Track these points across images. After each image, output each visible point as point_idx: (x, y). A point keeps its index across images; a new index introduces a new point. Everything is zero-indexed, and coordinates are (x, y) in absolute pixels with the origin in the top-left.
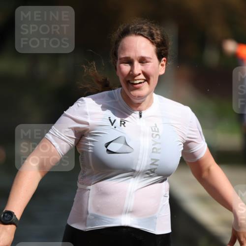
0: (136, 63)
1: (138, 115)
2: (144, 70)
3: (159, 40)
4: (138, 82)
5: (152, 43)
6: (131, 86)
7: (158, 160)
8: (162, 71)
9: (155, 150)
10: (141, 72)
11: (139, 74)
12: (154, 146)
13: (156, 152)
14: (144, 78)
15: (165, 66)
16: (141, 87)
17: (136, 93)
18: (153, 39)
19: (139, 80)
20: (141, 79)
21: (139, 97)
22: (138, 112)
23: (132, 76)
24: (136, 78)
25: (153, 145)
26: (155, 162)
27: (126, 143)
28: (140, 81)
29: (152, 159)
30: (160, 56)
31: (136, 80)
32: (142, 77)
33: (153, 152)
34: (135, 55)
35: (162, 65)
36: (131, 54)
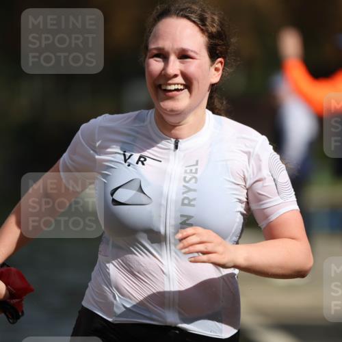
0: (173, 58)
1: (172, 146)
2: (183, 69)
3: (214, 30)
4: (173, 87)
5: (202, 31)
6: (161, 94)
7: (192, 217)
8: (215, 78)
9: (186, 202)
10: (178, 72)
11: (176, 76)
12: (185, 195)
13: (189, 205)
14: (183, 82)
15: (221, 72)
16: (177, 95)
17: (168, 105)
18: (204, 25)
19: (175, 84)
20: (178, 84)
21: (172, 111)
22: (173, 140)
23: (165, 77)
24: (170, 82)
25: (183, 193)
26: (188, 220)
27: (141, 190)
28: (176, 87)
29: (182, 216)
30: (213, 54)
31: (170, 84)
32: (180, 80)
33: (183, 204)
34: (173, 45)
35: (217, 70)
36: (165, 44)
